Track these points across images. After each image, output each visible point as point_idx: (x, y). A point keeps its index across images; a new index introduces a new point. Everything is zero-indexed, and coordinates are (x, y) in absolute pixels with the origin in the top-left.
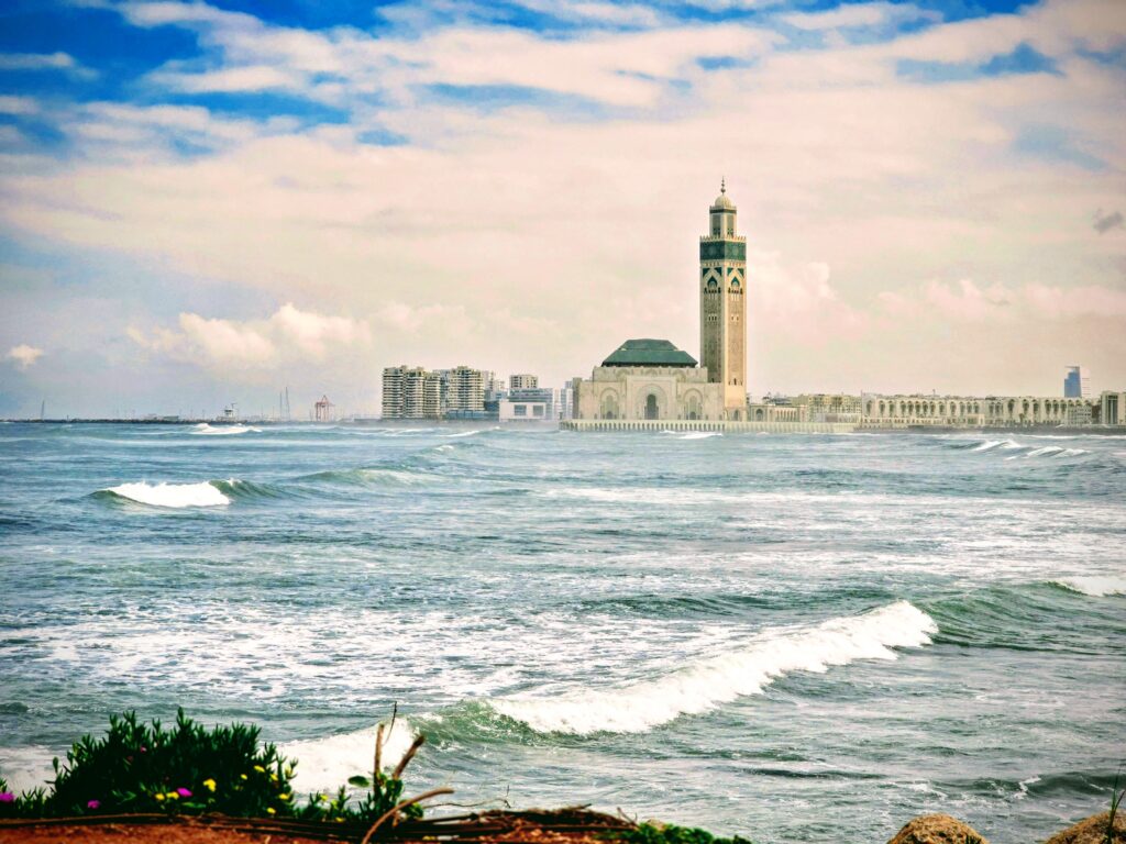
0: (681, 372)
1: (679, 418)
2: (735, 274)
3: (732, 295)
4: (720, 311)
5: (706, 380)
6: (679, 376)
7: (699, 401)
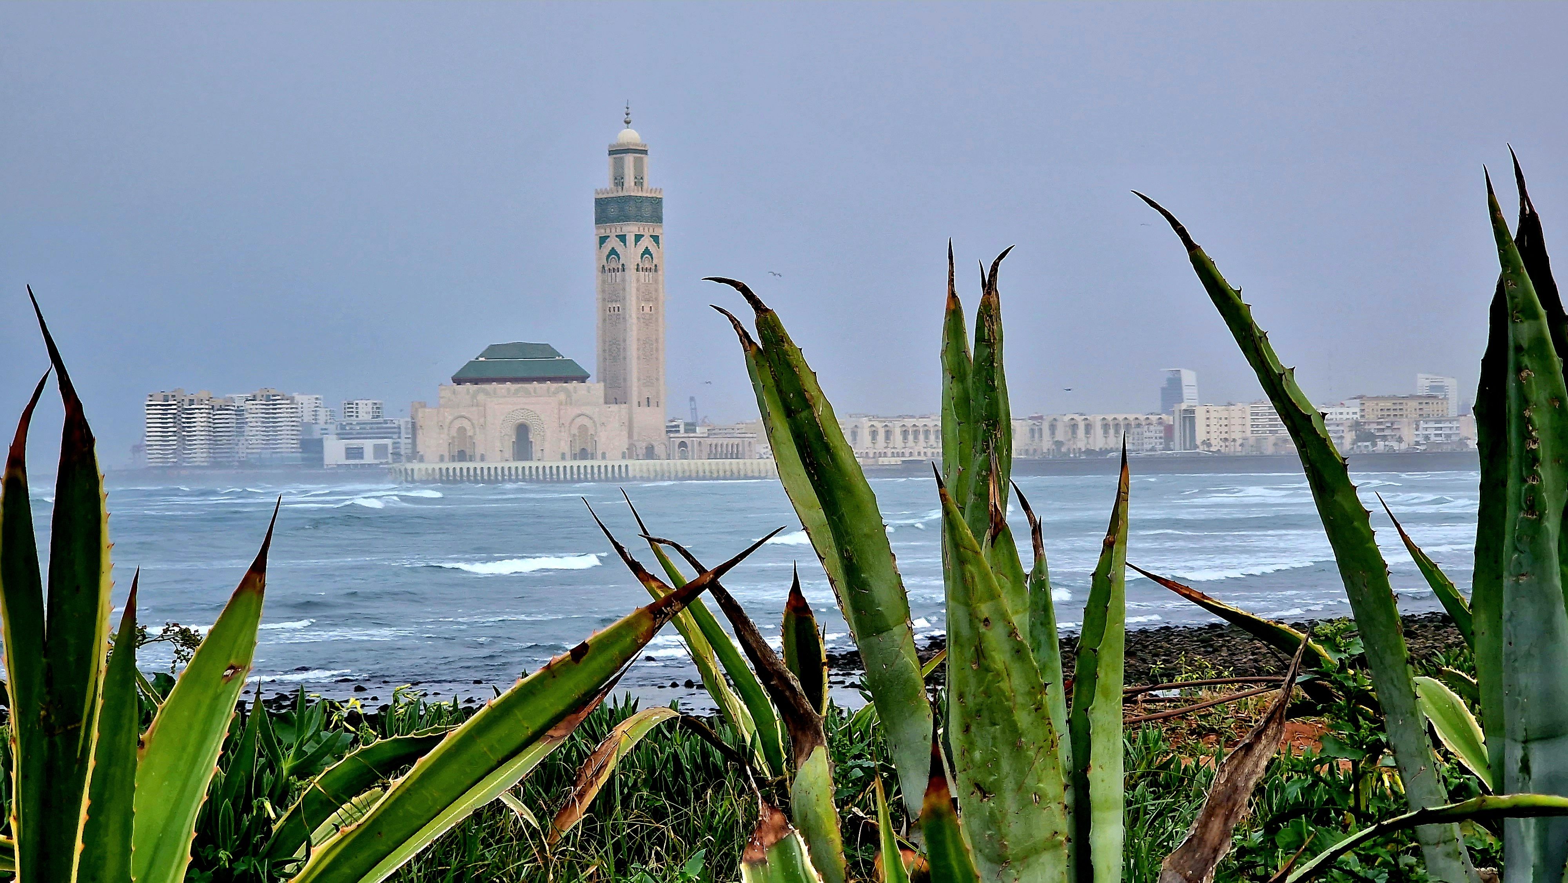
0: (566, 391)
1: (563, 457)
2: (646, 242)
3: (641, 273)
4: (624, 299)
5: (602, 400)
6: (562, 396)
7: (591, 431)
